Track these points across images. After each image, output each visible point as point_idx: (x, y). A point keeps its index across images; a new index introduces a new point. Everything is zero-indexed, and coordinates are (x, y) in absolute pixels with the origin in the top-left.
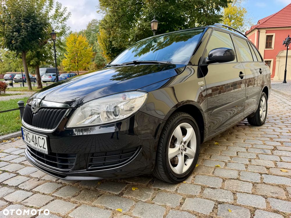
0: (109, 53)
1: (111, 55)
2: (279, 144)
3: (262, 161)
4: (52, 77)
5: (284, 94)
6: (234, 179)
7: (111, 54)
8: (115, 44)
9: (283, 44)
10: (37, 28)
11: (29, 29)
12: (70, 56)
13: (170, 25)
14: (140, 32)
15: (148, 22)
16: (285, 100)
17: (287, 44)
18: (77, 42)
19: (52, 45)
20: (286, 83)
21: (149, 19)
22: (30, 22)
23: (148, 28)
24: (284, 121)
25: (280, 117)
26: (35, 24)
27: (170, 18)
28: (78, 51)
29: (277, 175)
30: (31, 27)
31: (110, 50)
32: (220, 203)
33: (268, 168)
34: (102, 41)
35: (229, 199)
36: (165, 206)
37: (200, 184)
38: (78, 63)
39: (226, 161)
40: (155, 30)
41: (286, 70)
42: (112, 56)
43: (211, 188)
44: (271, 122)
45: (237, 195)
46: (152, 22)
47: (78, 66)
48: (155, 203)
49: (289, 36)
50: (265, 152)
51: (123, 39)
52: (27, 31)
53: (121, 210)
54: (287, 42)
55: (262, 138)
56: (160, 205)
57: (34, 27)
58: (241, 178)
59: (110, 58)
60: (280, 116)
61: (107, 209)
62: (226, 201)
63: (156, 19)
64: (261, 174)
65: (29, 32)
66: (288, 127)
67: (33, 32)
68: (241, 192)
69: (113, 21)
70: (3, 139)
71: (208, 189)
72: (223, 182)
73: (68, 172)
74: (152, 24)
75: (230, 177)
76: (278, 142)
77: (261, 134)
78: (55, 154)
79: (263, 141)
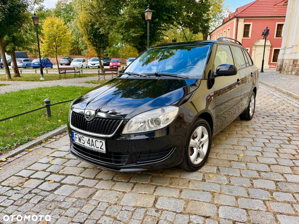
0: (90, 38)
1: (92, 41)
2: (290, 135)
3: (285, 149)
4: (23, 63)
5: (267, 86)
6: (275, 164)
7: (93, 39)
8: (102, 31)
9: (261, 35)
10: (16, 10)
11: (6, 11)
12: (48, 41)
13: (160, 13)
14: (130, 20)
15: (138, 9)
16: (272, 92)
17: (265, 35)
18: (55, 25)
19: (28, 28)
20: (263, 72)
21: (139, 6)
22: (7, 3)
23: (138, 16)
24: (283, 113)
25: (278, 110)
26: (12, 5)
27: (160, 6)
28: (56, 35)
30: (9, 9)
31: (92, 35)
32: (277, 182)
33: (294, 155)
34: (83, 25)
35: (282, 179)
36: (243, 186)
37: (254, 169)
38: (56, 48)
39: (261, 151)
40: (149, 20)
41: (263, 60)
42: (94, 42)
43: (264, 172)
44: (273, 115)
45: (285, 176)
46: (146, 12)
47: (56, 51)
48: (234, 185)
49: (267, 28)
50: (284, 142)
51: (112, 26)
52: (5, 14)
53: (216, 191)
54: (265, 33)
55: (275, 130)
56: (239, 186)
57: (12, 9)
58: (279, 163)
59: (91, 43)
60: (276, 109)
61: (204, 191)
62: (280, 180)
63: (150, 9)
64: (292, 160)
65: (7, 15)
66: (288, 120)
67: (10, 15)
68: (286, 174)
69: (100, 6)
70: (47, 138)
71: (262, 173)
72: (269, 167)
73: (122, 166)
74: (146, 14)
75: (272, 163)
76: (288, 133)
77: (272, 127)
78: (110, 153)
79: (277, 132)
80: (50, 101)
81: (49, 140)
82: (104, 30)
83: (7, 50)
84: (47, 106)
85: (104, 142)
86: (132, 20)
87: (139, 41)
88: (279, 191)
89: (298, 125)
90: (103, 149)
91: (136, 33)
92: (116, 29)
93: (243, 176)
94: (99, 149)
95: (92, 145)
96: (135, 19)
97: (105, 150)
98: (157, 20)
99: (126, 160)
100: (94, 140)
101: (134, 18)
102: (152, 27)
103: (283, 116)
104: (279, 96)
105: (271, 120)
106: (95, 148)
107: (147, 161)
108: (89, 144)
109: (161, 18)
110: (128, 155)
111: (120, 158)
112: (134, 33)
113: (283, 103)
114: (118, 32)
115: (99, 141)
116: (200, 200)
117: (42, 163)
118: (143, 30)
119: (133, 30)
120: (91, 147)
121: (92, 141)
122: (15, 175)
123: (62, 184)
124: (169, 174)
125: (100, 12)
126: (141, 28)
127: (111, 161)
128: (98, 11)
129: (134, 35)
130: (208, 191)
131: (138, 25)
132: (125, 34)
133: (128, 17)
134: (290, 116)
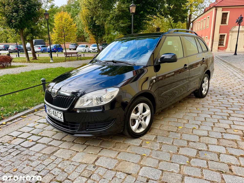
0: (90, 28)
1: (92, 30)
2: (232, 112)
3: (221, 124)
4: (41, 48)
5: (234, 67)
6: (205, 136)
7: (92, 29)
9: (236, 22)
10: (32, 9)
11: (26, 9)
12: (58, 31)
14: (119, 13)
15: (126, 4)
16: (235, 73)
17: (239, 22)
18: (64, 19)
19: (43, 22)
20: (236, 55)
21: (127, 2)
22: (26, 3)
23: (126, 9)
24: (235, 93)
25: (232, 90)
26: (30, 5)
28: (64, 27)
29: (231, 134)
30: (27, 8)
31: (92, 26)
32: (200, 150)
33: (226, 129)
34: (85, 18)
35: (205, 148)
36: (169, 152)
37: (185, 139)
38: (64, 37)
39: (199, 124)
40: (133, 13)
41: (237, 44)
42: (93, 31)
43: (193, 142)
44: (226, 94)
45: (209, 146)
46: (131, 6)
47: (64, 39)
48: (163, 151)
49: (241, 16)
50: (223, 118)
52: (24, 12)
53: (145, 155)
55: (220, 107)
56: (166, 152)
57: (29, 8)
58: (210, 136)
60: (232, 88)
61: (136, 154)
62: (203, 149)
63: (134, 4)
64: (222, 133)
65: (26, 12)
66: (238, 98)
67: (29, 12)
68: (211, 144)
69: (96, 3)
71: (191, 142)
72: (199, 138)
73: (75, 132)
74: (131, 8)
75: (203, 135)
76: (231, 110)
77: (219, 104)
78: (67, 122)
79: (221, 109)
80: (45, 80)
81: (40, 109)
82: (99, 22)
83: (27, 39)
84: (43, 84)
85: (62, 113)
86: (120, 13)
87: (128, 30)
88: (197, 158)
89: (243, 103)
90: (62, 119)
91: (124, 24)
92: (109, 21)
93: (173, 145)
94: (60, 118)
95: (55, 115)
96: (123, 13)
97: (63, 120)
98: (142, 12)
99: (78, 128)
100: (57, 112)
101: (123, 11)
102: (138, 18)
103: (235, 95)
104: (240, 77)
105: (222, 98)
106: (58, 118)
107: (94, 129)
108: (54, 114)
109: (145, 10)
110: (79, 124)
111: (74, 126)
112: (122, 24)
113: (241, 83)
114: (110, 23)
115: (59, 113)
116: (130, 161)
117: (29, 127)
118: (130, 21)
119: (122, 21)
120: (55, 117)
121: (55, 113)
122: (9, 134)
123: (37, 143)
124: (116, 140)
125: (96, 8)
126: (129, 19)
127: (68, 128)
128: (95, 6)
129: (123, 25)
130: (140, 155)
131: (126, 17)
132: (116, 25)
133: (118, 11)
134: (240, 95)
